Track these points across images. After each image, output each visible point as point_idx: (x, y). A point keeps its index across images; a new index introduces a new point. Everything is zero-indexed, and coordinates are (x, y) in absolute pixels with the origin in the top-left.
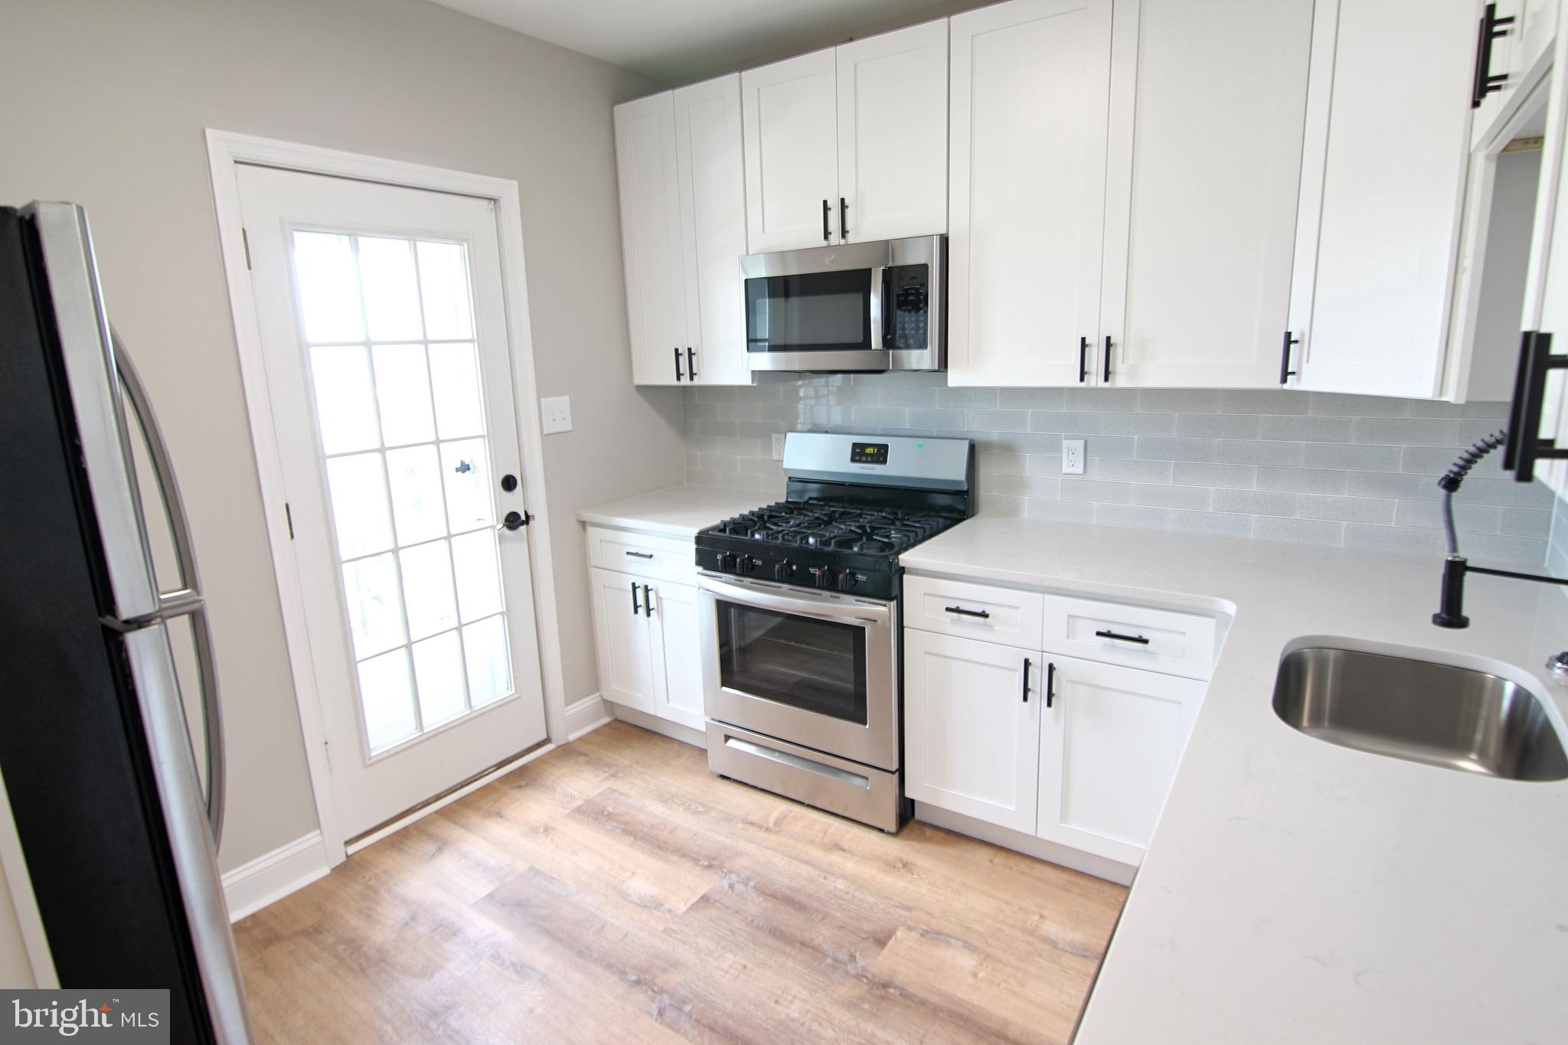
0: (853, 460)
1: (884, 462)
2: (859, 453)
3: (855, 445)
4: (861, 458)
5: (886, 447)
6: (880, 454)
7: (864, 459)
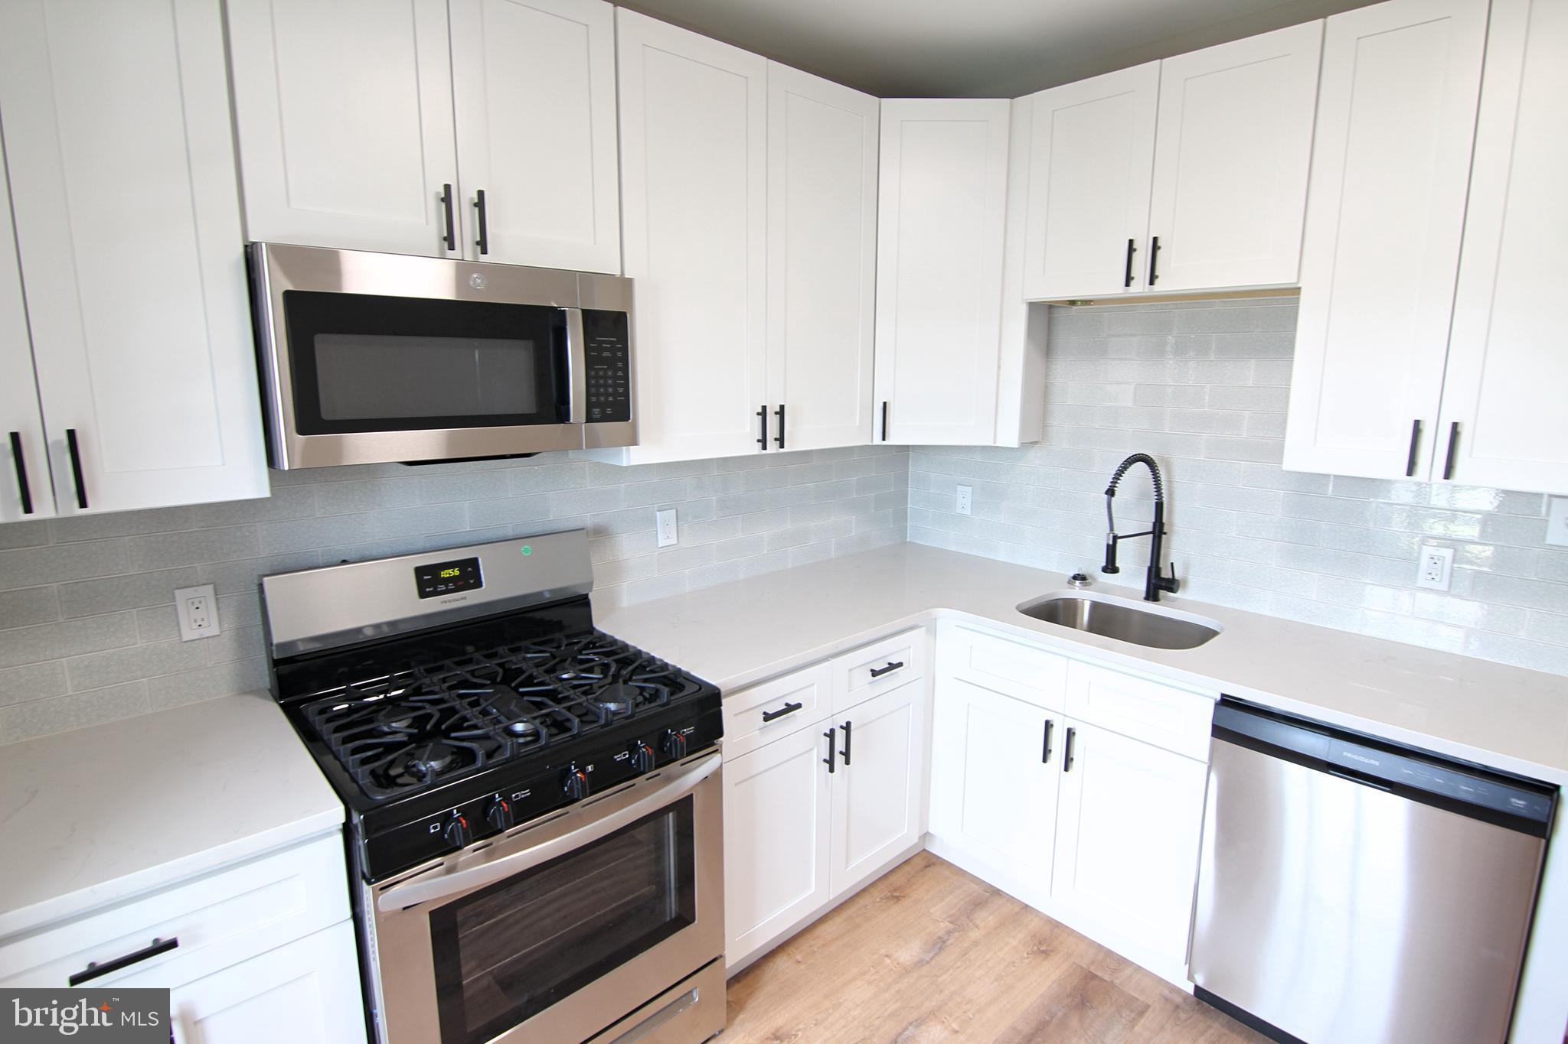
0: (423, 594)
1: (478, 584)
2: (429, 580)
3: (420, 571)
4: (436, 588)
5: (473, 562)
6: (469, 574)
7: (442, 587)
